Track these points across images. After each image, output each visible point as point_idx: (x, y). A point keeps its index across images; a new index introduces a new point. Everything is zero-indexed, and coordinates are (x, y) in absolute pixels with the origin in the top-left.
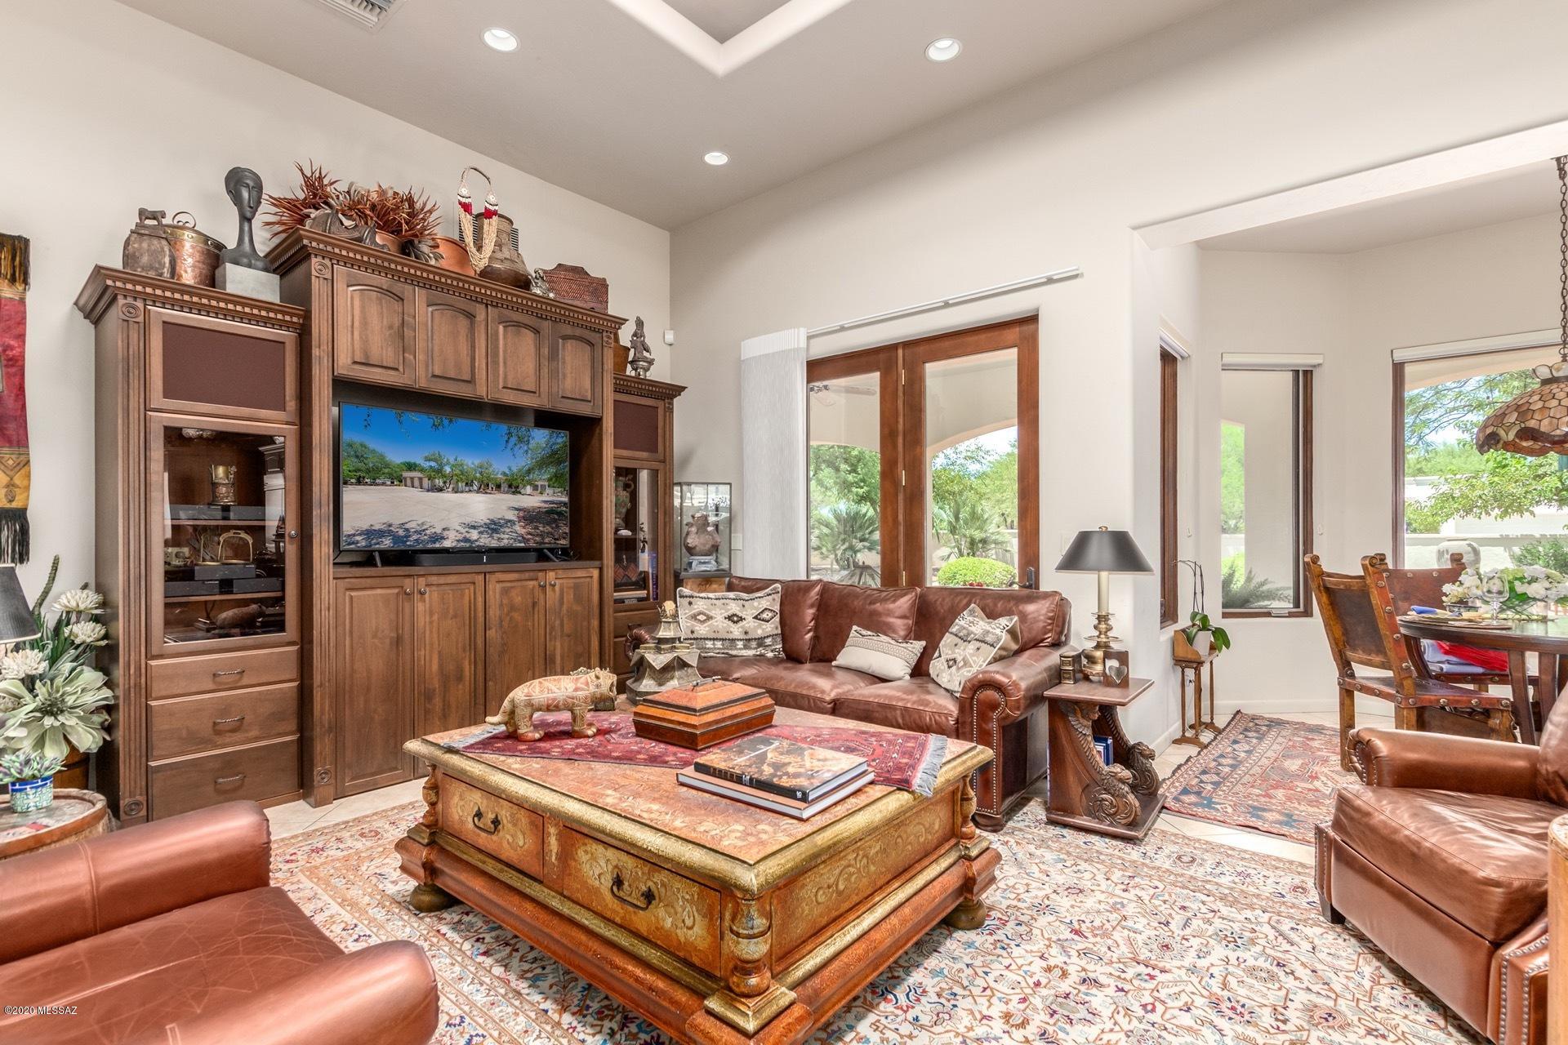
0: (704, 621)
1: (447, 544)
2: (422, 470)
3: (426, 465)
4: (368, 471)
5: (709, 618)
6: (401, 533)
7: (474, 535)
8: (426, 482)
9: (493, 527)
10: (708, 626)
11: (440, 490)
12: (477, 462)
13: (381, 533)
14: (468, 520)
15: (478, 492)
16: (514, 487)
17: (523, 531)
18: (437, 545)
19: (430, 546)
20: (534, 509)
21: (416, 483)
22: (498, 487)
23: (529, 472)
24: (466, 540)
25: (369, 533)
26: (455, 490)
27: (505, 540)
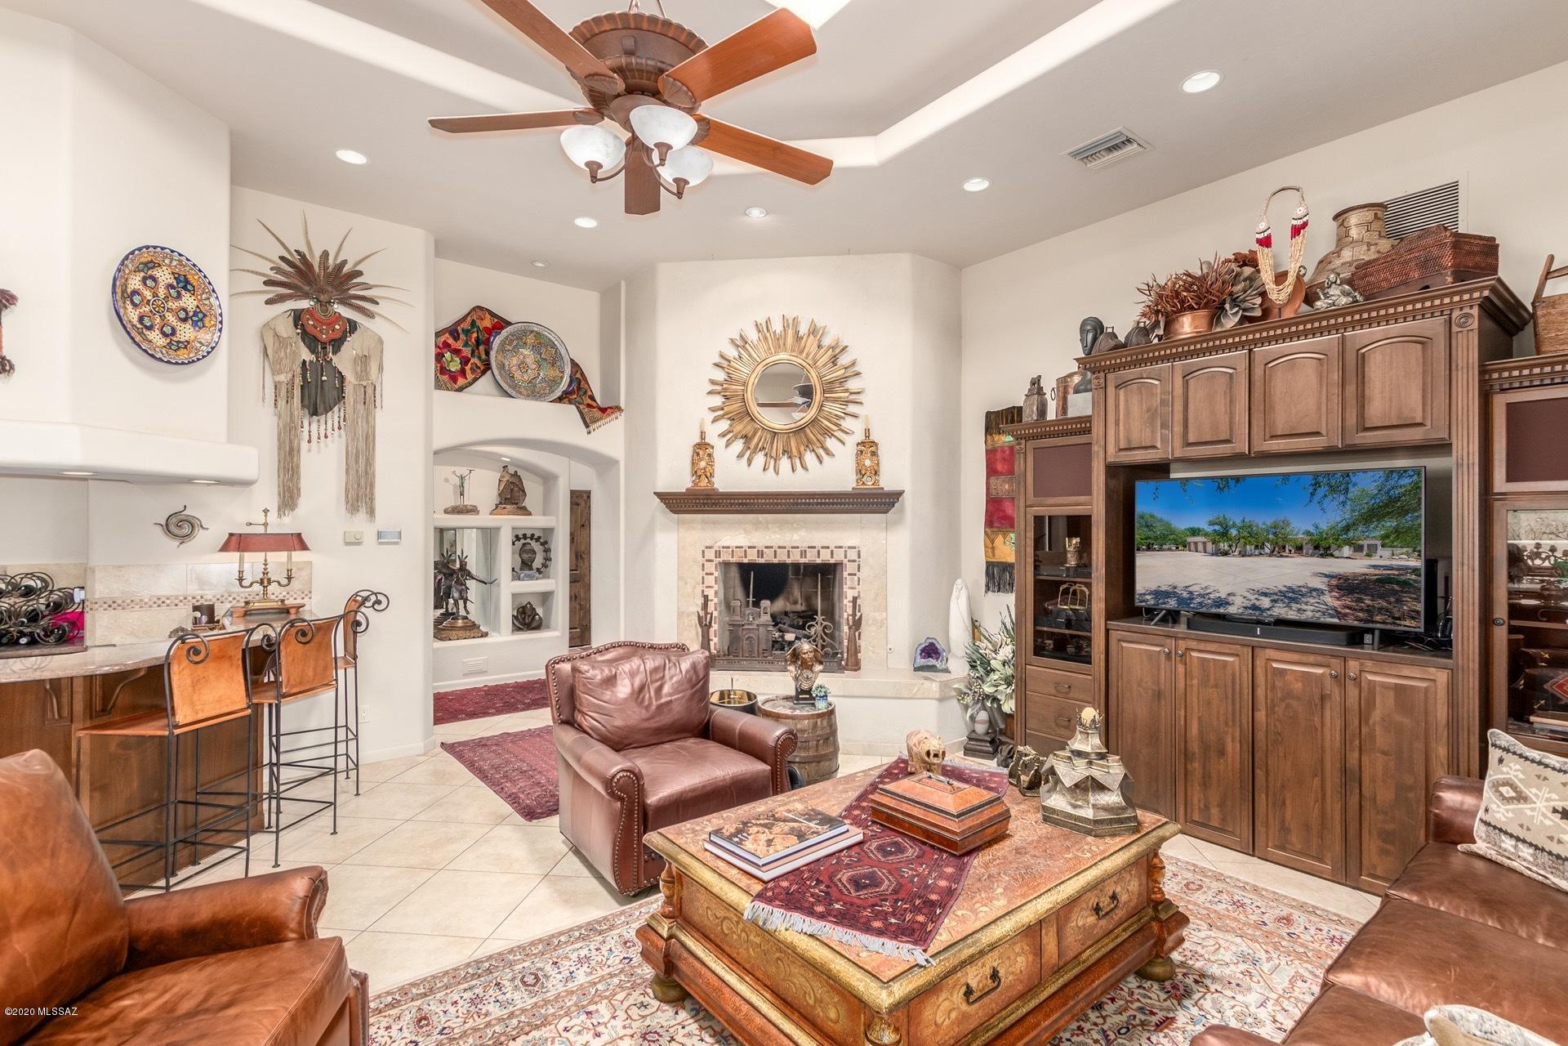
0: (1509, 800)
1: (1232, 610)
2: (1206, 535)
3: (1209, 529)
4: (1156, 539)
5: (1521, 798)
6: (1185, 595)
7: (1266, 602)
8: (1210, 547)
9: (1292, 595)
10: (1513, 811)
11: (1225, 554)
12: (1269, 522)
13: (1167, 595)
14: (1258, 586)
15: (1271, 554)
16: (1322, 547)
17: (1337, 603)
18: (1222, 610)
19: (1214, 610)
20: (1355, 576)
21: (1200, 547)
22: (1299, 549)
23: (1347, 529)
24: (1255, 608)
25: (1157, 594)
26: (1243, 554)
27: (1309, 611)
